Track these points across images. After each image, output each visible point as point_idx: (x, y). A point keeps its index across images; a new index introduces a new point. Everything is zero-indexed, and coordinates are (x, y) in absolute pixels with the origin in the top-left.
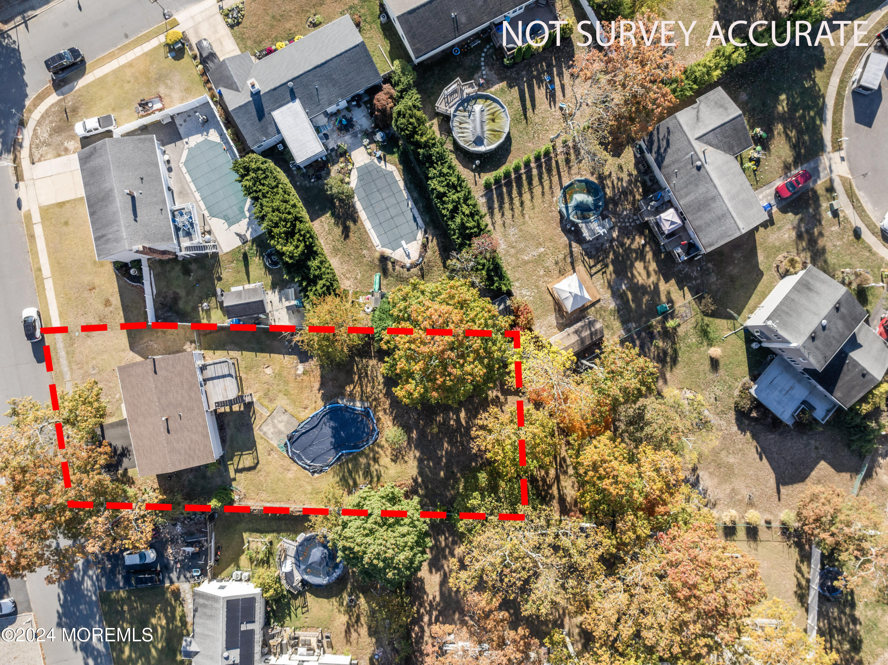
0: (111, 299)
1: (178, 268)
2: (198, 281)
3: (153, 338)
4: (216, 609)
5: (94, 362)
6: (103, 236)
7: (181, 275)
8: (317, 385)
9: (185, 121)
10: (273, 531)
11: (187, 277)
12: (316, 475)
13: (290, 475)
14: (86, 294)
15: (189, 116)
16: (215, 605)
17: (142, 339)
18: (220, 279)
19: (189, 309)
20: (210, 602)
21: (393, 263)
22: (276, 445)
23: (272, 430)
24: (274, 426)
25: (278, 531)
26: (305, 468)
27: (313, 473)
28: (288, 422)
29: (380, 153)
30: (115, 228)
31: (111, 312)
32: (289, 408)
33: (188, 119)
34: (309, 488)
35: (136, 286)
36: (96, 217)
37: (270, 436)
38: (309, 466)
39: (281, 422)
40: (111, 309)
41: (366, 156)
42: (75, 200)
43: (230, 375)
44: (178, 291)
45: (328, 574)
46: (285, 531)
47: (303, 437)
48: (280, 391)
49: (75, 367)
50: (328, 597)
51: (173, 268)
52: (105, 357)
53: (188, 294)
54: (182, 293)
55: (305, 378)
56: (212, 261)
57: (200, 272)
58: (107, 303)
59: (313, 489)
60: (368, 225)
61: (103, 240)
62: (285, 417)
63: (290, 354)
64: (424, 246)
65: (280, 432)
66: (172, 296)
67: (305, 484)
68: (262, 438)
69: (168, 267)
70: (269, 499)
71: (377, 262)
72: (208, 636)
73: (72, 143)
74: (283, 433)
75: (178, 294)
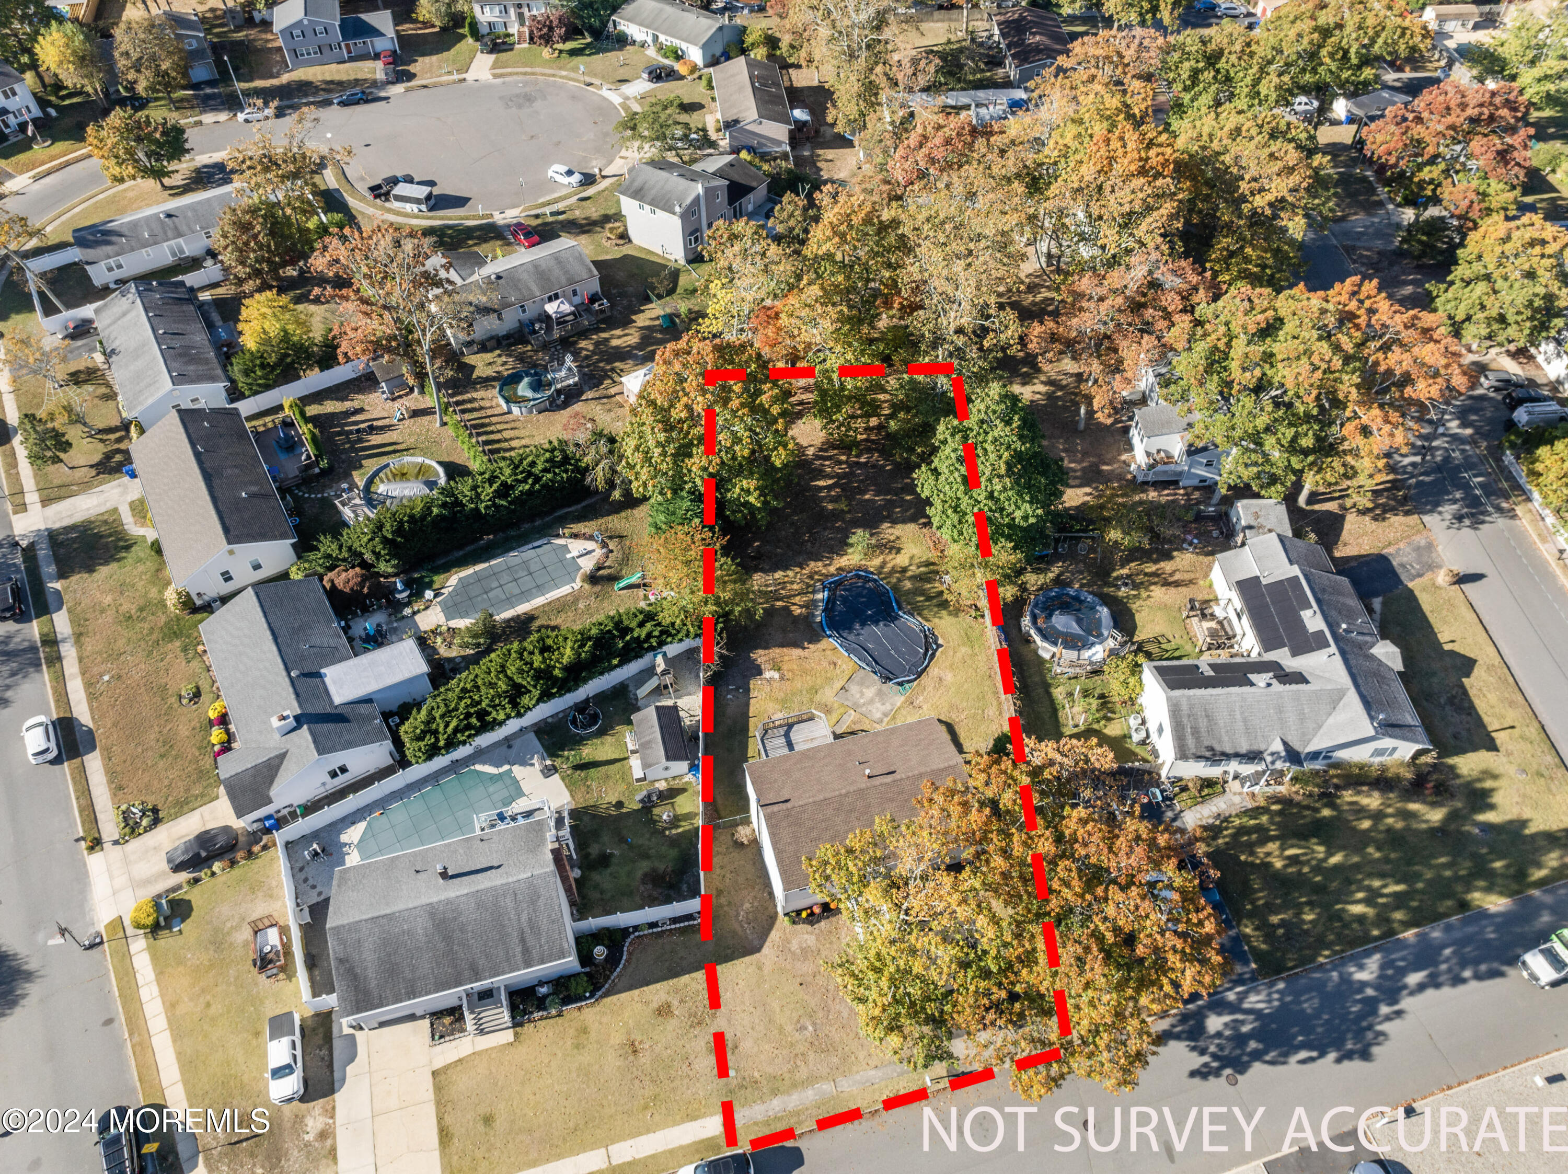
0: (655, 1005)
1: (596, 877)
2: (622, 840)
3: (733, 913)
4: (1191, 707)
5: (789, 1028)
7: (609, 871)
8: (796, 652)
9: (314, 887)
10: (1049, 695)
11: (614, 860)
12: (940, 641)
13: (949, 677)
14: (644, 1059)
15: (306, 880)
16: (1185, 707)
17: (734, 933)
18: (620, 804)
19: (674, 853)
20: (1185, 720)
21: (599, 569)
22: (903, 698)
23: (878, 705)
24: (871, 701)
25: (1047, 687)
26: (933, 655)
27: (939, 646)
28: (862, 683)
29: (429, 594)
31: (681, 1001)
32: (838, 685)
33: (311, 882)
34: (964, 650)
35: (630, 953)
37: (888, 707)
38: (927, 651)
39: (862, 694)
40: (675, 1003)
41: (429, 612)
42: (438, 1103)
44: (639, 874)
45: (1093, 608)
46: (1043, 677)
47: (883, 663)
48: (811, 700)
49: (803, 1073)
50: (1132, 616)
51: (596, 886)
52: (776, 1005)
53: (646, 856)
54: (644, 866)
55: (785, 667)
56: (586, 819)
57: (606, 838)
58: (664, 1011)
59: (964, 644)
60: (539, 601)
61: (531, 941)
62: (854, 689)
63: (748, 690)
64: (575, 536)
65: (880, 693)
66: (650, 886)
67: (959, 655)
68: (894, 718)
69: (594, 895)
70: (995, 703)
71: (598, 588)
73: (310, 1122)
74: (880, 690)
75: (645, 875)
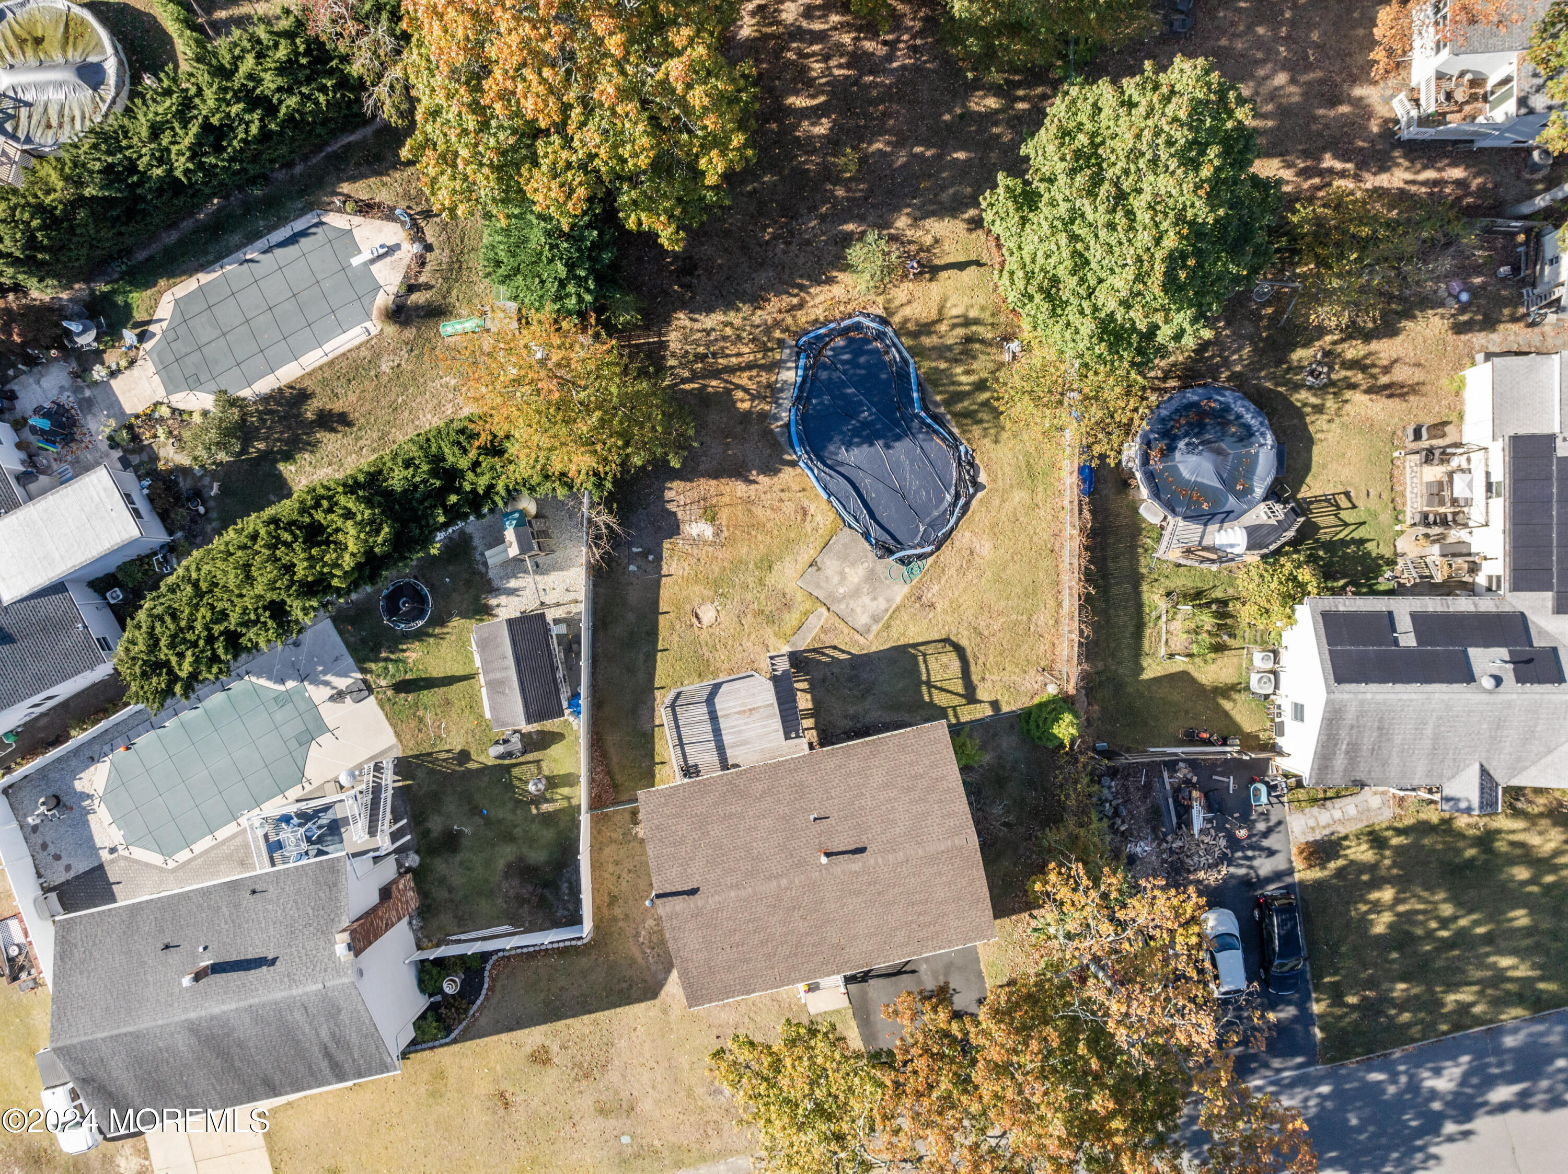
0: (528, 1050)
1: (440, 866)
2: (475, 811)
3: (630, 931)
4: (1361, 714)
5: (700, 1091)
6: (327, 1055)
7: (458, 858)
8: (740, 488)
9: (57, 857)
10: (1138, 594)
11: (464, 842)
12: (982, 478)
13: (985, 549)
14: (518, 1116)
15: (44, 846)
16: (1350, 716)
17: (633, 962)
18: (464, 756)
19: (548, 835)
20: (1343, 733)
21: (411, 289)
22: (906, 589)
23: (866, 599)
24: (856, 593)
25: (1136, 580)
26: (966, 508)
27: (978, 487)
28: (844, 558)
29: (129, 336)
30: (298, 1015)
31: (564, 1047)
32: (805, 556)
33: (52, 849)
34: (1019, 496)
35: (493, 980)
36: (277, 1078)
37: (881, 604)
38: (957, 496)
39: (843, 576)
40: (555, 1048)
41: (136, 371)
42: (271, 1150)
43: (710, 701)
44: (501, 864)
45: (1248, 434)
46: (1134, 559)
47: (882, 516)
48: (761, 582)
49: (715, 1144)
50: (1309, 441)
51: (442, 881)
52: (684, 1061)
53: (510, 838)
54: (506, 854)
55: (724, 516)
56: (421, 774)
57: (451, 805)
58: (541, 1058)
59: (1020, 485)
60: (313, 359)
61: (340, 1057)
62: (831, 565)
63: (659, 558)
64: (366, 208)
65: (871, 577)
66: (516, 882)
67: (1008, 507)
68: (887, 626)
69: (441, 894)
70: (1051, 603)
71: (410, 333)
72: (1436, 737)
73: (122, 1162)
74: (872, 571)
75: (509, 866)
